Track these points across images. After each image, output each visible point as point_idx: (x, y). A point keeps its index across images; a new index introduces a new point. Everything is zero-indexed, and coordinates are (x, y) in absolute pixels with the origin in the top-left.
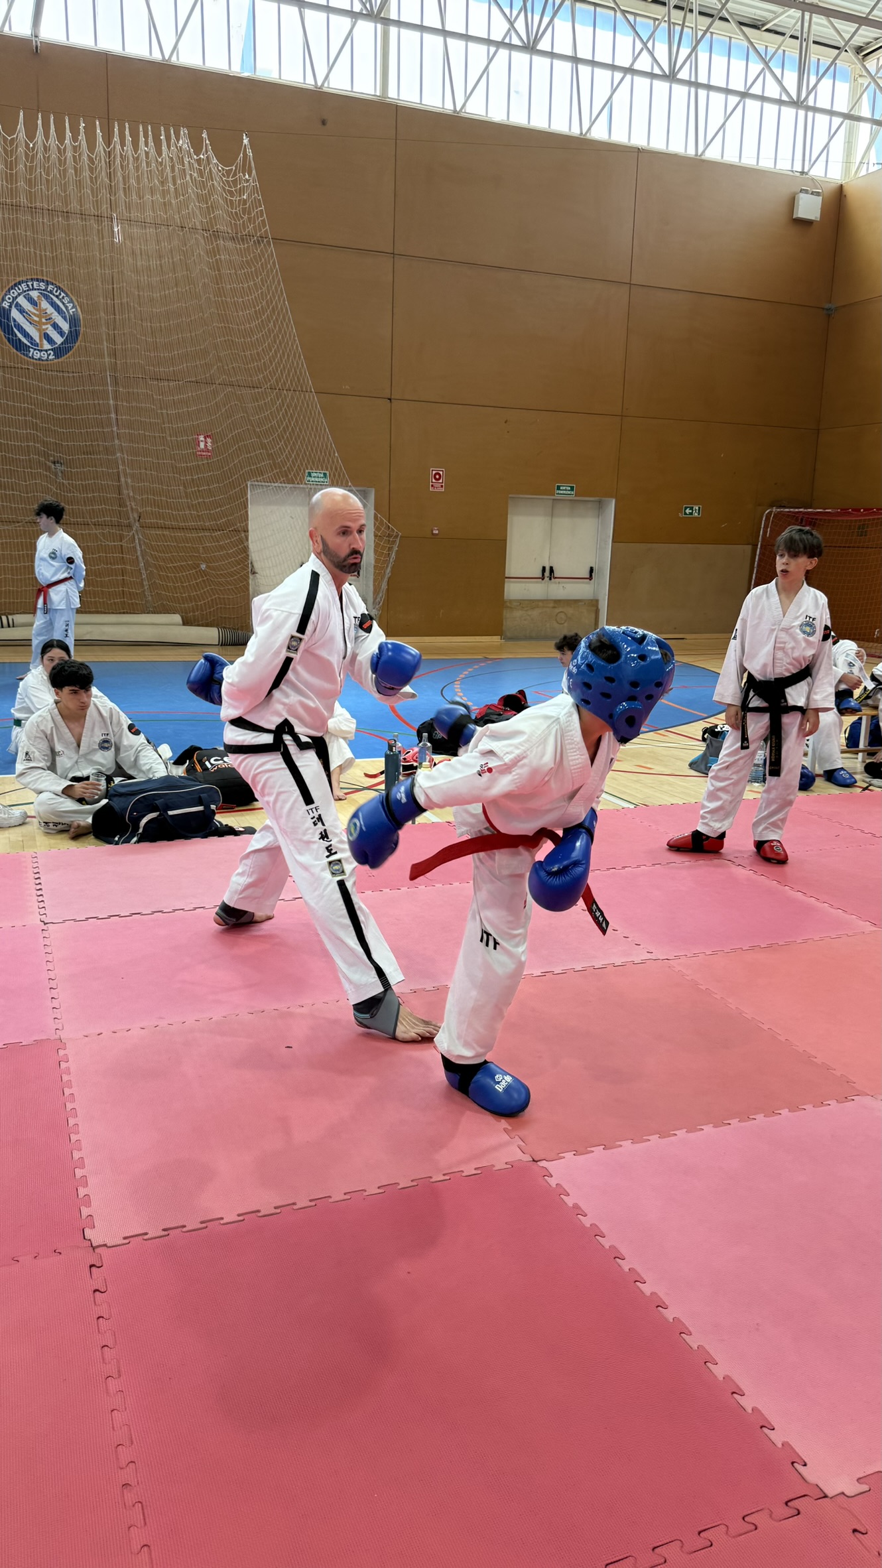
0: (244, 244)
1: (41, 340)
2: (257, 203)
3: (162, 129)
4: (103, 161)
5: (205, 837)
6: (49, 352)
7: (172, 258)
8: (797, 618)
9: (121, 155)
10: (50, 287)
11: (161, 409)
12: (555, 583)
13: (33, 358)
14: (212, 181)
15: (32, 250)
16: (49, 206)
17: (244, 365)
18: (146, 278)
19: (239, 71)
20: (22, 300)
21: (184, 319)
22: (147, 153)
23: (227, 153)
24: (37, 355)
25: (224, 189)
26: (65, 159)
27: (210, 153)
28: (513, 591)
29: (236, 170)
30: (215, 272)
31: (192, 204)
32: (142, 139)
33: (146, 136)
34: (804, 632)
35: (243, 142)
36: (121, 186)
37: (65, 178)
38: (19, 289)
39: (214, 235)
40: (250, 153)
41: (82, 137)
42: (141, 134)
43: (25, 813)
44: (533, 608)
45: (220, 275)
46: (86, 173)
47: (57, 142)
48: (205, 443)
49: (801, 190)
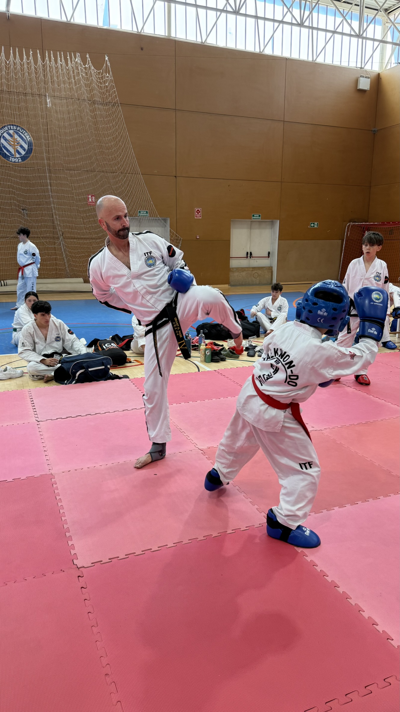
0: (107, 107)
1: (15, 153)
2: (112, 87)
3: (68, 53)
4: (41, 69)
5: (106, 380)
6: (19, 158)
7: (75, 114)
8: (373, 273)
9: (50, 66)
10: (18, 128)
12: (253, 259)
13: (12, 162)
14: (92, 77)
15: (10, 111)
16: (17, 91)
17: (108, 162)
18: (62, 123)
19: (102, 26)
20: (5, 135)
21: (80, 142)
22: (61, 65)
23: (98, 63)
24: (13, 160)
25: (97, 81)
26: (24, 68)
27: (90, 64)
28: (234, 263)
29: (102, 72)
30: (94, 119)
31: (83, 88)
32: (59, 59)
33: (61, 57)
34: (376, 280)
35: (105, 59)
36: (50, 81)
37: (24, 77)
38: (4, 130)
39: (93, 103)
40: (109, 64)
41: (31, 58)
42: (58, 56)
43: (23, 371)
44: (243, 271)
45: (96, 121)
46: (34, 75)
47: (20, 61)
48: (92, 198)
49: (361, 76)
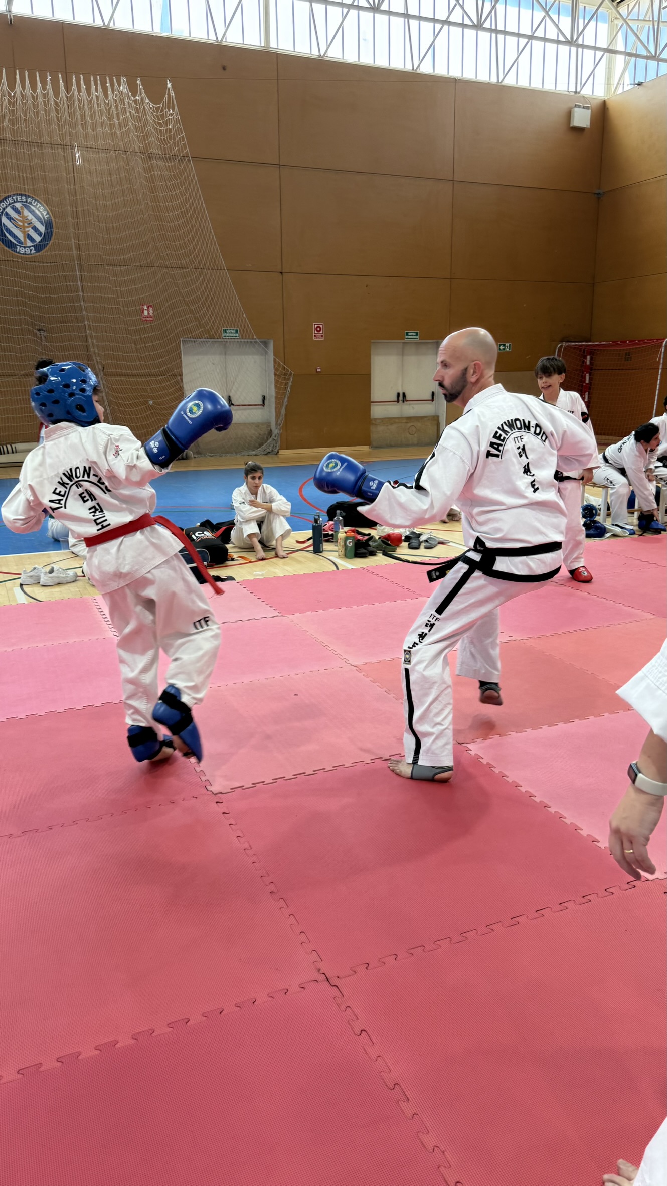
0: (171, 163)
1: (25, 240)
2: (179, 131)
3: (108, 78)
4: (65, 105)
6: (31, 248)
7: (119, 175)
9: (78, 99)
10: (29, 200)
11: (116, 287)
12: (407, 405)
13: (20, 254)
14: (146, 116)
15: (17, 173)
16: (27, 140)
17: (175, 252)
18: (100, 190)
19: (159, 32)
20: (9, 210)
21: (130, 220)
22: (97, 97)
23: (156, 94)
24: (23, 251)
25: (155, 122)
26: (38, 103)
27: (144, 95)
28: (377, 412)
29: (162, 108)
30: (151, 184)
31: (132, 134)
32: (93, 87)
33: (96, 84)
35: (167, 86)
36: (80, 122)
37: (38, 118)
38: (7, 202)
39: (150, 157)
40: (172, 94)
41: (49, 86)
42: (93, 83)
44: (391, 424)
45: (154, 186)
46: (53, 114)
47: (31, 92)
48: (148, 311)
49: (576, 106)
